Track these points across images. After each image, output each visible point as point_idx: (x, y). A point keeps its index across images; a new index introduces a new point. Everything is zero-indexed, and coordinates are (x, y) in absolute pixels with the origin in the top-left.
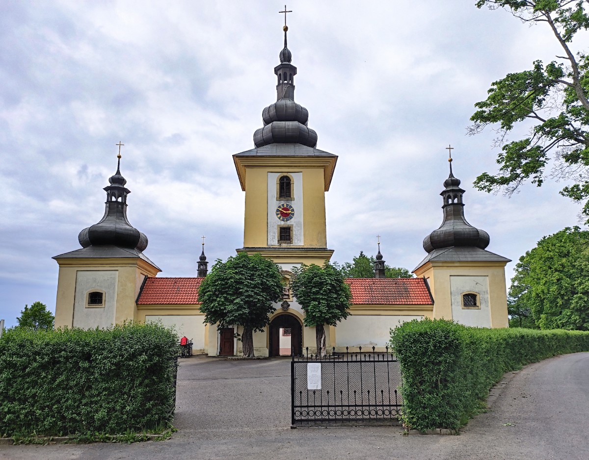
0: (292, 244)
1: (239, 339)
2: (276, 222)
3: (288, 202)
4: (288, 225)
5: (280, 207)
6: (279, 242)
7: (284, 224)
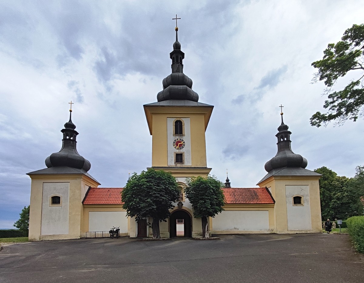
0: (184, 165)
1: (150, 227)
2: (173, 151)
3: (181, 137)
4: (181, 152)
5: (175, 140)
6: (175, 163)
7: (178, 151)
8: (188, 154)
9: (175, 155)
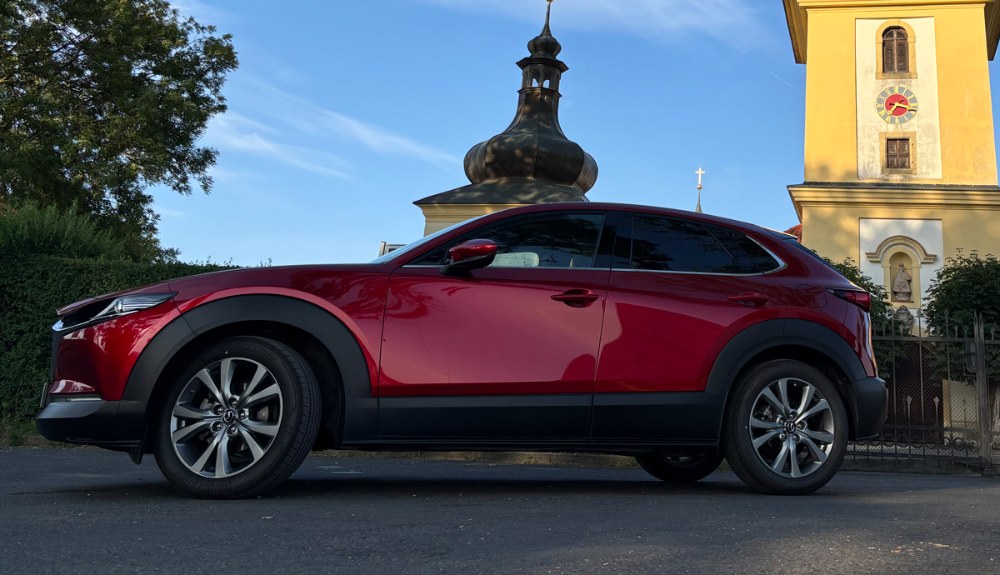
0: (913, 177)
2: (875, 128)
3: (904, 83)
4: (904, 133)
5: (884, 93)
6: (883, 171)
7: (894, 130)
8: (930, 140)
9: (884, 141)
